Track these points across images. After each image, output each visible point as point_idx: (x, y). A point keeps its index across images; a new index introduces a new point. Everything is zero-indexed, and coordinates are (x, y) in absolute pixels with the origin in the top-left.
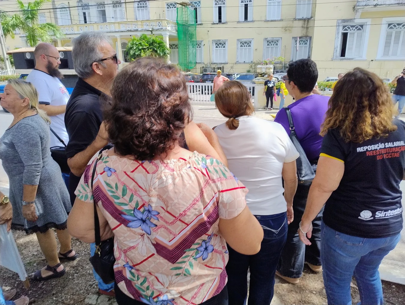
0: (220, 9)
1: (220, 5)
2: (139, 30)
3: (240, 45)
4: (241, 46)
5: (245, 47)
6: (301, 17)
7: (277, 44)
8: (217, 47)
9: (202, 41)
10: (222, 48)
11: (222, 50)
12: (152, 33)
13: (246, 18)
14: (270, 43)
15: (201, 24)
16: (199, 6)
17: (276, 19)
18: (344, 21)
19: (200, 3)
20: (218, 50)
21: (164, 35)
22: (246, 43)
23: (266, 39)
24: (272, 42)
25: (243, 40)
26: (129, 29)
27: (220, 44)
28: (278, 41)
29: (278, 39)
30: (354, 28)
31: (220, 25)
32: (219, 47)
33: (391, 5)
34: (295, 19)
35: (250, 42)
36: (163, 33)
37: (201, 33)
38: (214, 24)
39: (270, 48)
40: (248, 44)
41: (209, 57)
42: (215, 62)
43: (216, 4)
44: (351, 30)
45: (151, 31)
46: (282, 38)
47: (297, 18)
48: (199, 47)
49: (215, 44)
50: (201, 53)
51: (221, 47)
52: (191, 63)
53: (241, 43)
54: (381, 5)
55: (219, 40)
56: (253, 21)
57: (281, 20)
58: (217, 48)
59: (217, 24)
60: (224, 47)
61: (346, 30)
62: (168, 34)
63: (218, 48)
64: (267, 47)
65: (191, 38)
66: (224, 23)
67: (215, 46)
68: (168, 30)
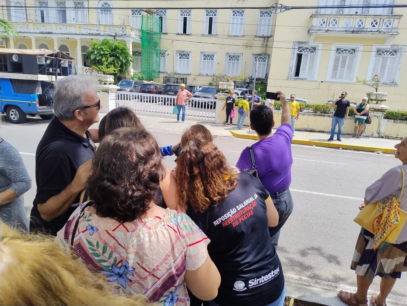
1: (185, 16)
2: (101, 34)
3: (203, 58)
4: (205, 59)
5: (208, 60)
6: (261, 35)
7: (238, 60)
8: (180, 58)
9: (166, 51)
10: (186, 59)
11: (186, 61)
12: (115, 38)
13: (210, 32)
14: (232, 58)
15: (166, 34)
17: (238, 34)
18: (300, 43)
19: (166, 12)
20: (182, 61)
21: (128, 41)
22: (209, 56)
23: (228, 53)
24: (234, 57)
25: (206, 53)
26: (91, 32)
27: (184, 55)
28: (239, 57)
29: (239, 54)
30: (308, 50)
32: (183, 58)
33: (340, 32)
34: (256, 36)
35: (213, 56)
36: (126, 39)
37: (165, 43)
38: (178, 34)
39: (231, 63)
40: (211, 57)
41: (172, 67)
42: (178, 72)
44: (305, 52)
45: (114, 37)
46: (243, 54)
47: (258, 35)
48: (163, 57)
49: (178, 55)
50: (164, 63)
52: (154, 71)
53: (204, 55)
54: (332, 31)
55: (182, 51)
56: (216, 35)
57: (243, 36)
59: (182, 35)
60: (188, 58)
61: (301, 51)
62: (132, 40)
63: (182, 59)
64: (229, 62)
65: (155, 47)
66: (188, 35)
67: (179, 57)
68: (132, 37)
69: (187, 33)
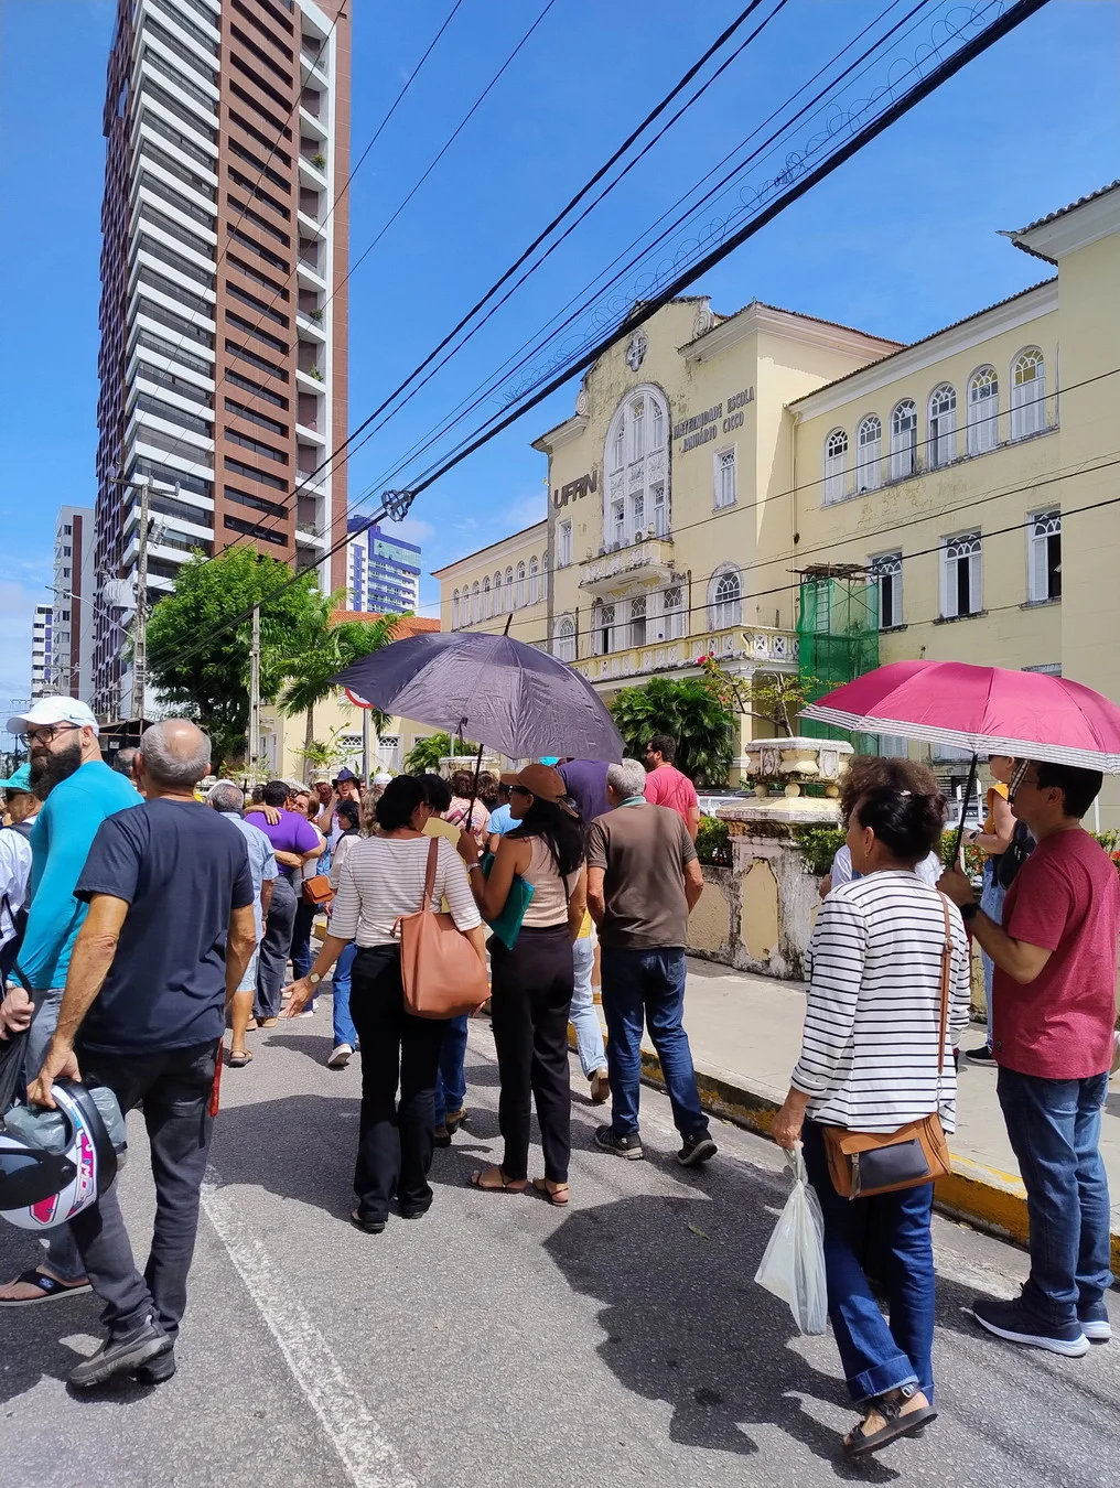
0: (963, 565)
1: (964, 556)
2: (679, 665)
13: (1055, 589)
15: (901, 628)
16: (899, 568)
19: (902, 559)
37: (898, 657)
38: (941, 621)
42: (945, 756)
43: (952, 554)
59: (952, 619)
62: (753, 668)
66: (974, 615)
68: (748, 659)
69: (971, 612)
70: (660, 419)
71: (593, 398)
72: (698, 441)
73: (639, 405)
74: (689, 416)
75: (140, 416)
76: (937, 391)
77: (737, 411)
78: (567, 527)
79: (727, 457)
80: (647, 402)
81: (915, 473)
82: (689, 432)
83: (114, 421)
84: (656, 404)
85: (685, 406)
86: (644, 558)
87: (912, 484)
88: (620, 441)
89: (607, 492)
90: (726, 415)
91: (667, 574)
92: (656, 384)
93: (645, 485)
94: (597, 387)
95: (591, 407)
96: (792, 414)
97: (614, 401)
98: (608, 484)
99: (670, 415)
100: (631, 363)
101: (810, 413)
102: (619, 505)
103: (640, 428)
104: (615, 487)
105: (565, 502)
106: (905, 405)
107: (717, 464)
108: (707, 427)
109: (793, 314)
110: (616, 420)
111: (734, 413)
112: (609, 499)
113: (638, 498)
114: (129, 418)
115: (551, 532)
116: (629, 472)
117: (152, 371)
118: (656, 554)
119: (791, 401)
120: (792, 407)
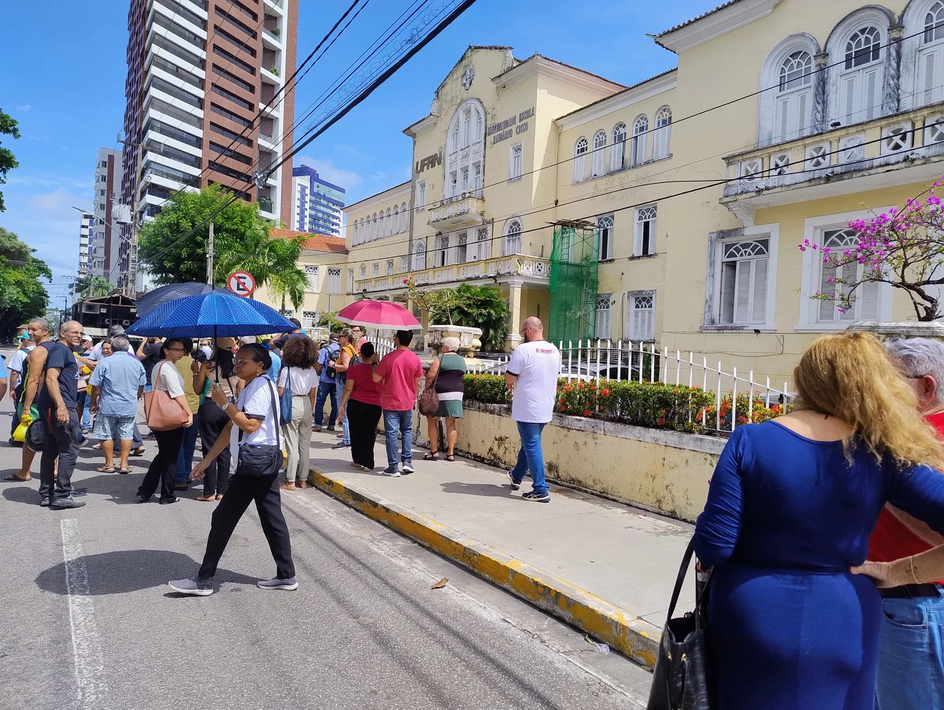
0: (647, 225)
1: (647, 220)
2: (481, 277)
8: (637, 307)
9: (610, 295)
10: (647, 309)
11: (647, 313)
12: (496, 282)
15: (611, 261)
16: (612, 225)
19: (614, 219)
20: (640, 313)
21: (512, 284)
27: (644, 299)
31: (646, 261)
32: (642, 307)
36: (509, 280)
37: (609, 278)
38: (633, 258)
41: (621, 327)
42: (632, 338)
43: (640, 218)
45: (494, 278)
48: (607, 307)
49: (633, 300)
50: (608, 320)
51: (646, 307)
55: (639, 291)
58: (637, 309)
59: (639, 257)
60: (650, 306)
61: (732, 255)
62: (522, 281)
63: (640, 309)
66: (650, 256)
67: (633, 304)
68: (519, 275)
69: (649, 254)
70: (480, 122)
71: (441, 106)
72: (501, 138)
73: (468, 112)
74: (497, 122)
75: (153, 92)
76: (639, 119)
77: (524, 121)
78: (423, 186)
79: (518, 149)
80: (473, 110)
81: (623, 168)
82: (497, 132)
83: (137, 94)
84: (478, 112)
85: (495, 115)
86: (466, 209)
87: (622, 175)
88: (457, 134)
89: (448, 166)
90: (518, 124)
91: (479, 219)
92: (478, 100)
93: (470, 162)
94: (444, 97)
95: (440, 110)
96: (557, 124)
97: (455, 107)
98: (448, 161)
99: (486, 120)
100: (464, 85)
101: (567, 127)
102: (454, 174)
103: (468, 126)
104: (452, 163)
105: (422, 170)
106: (621, 126)
107: (512, 153)
108: (508, 129)
109: (560, 63)
110: (454, 121)
111: (522, 122)
112: (448, 171)
113: (465, 170)
114: (146, 92)
115: (414, 188)
116: (460, 154)
117: (163, 62)
118: (473, 207)
119: (557, 118)
120: (557, 122)
